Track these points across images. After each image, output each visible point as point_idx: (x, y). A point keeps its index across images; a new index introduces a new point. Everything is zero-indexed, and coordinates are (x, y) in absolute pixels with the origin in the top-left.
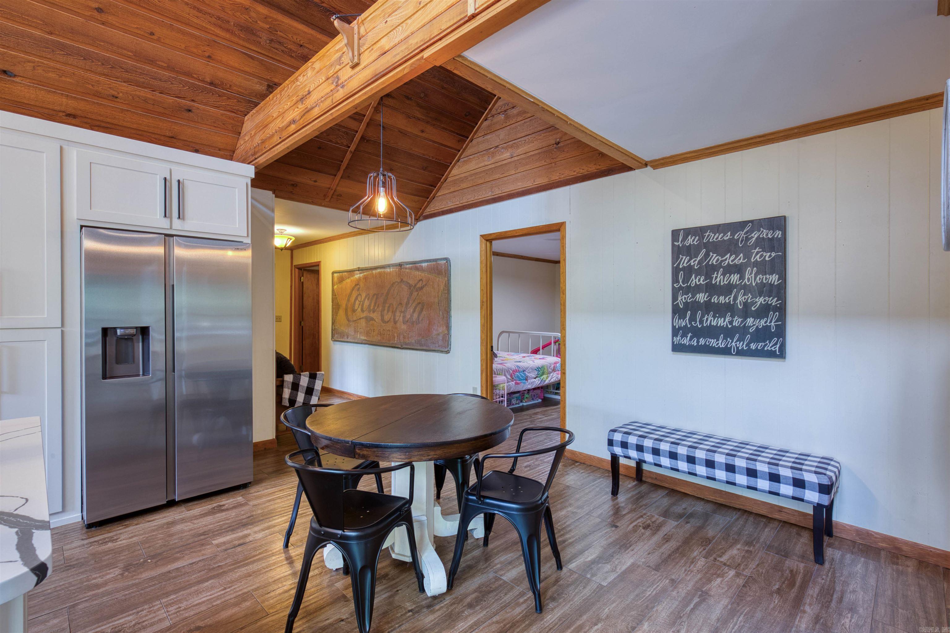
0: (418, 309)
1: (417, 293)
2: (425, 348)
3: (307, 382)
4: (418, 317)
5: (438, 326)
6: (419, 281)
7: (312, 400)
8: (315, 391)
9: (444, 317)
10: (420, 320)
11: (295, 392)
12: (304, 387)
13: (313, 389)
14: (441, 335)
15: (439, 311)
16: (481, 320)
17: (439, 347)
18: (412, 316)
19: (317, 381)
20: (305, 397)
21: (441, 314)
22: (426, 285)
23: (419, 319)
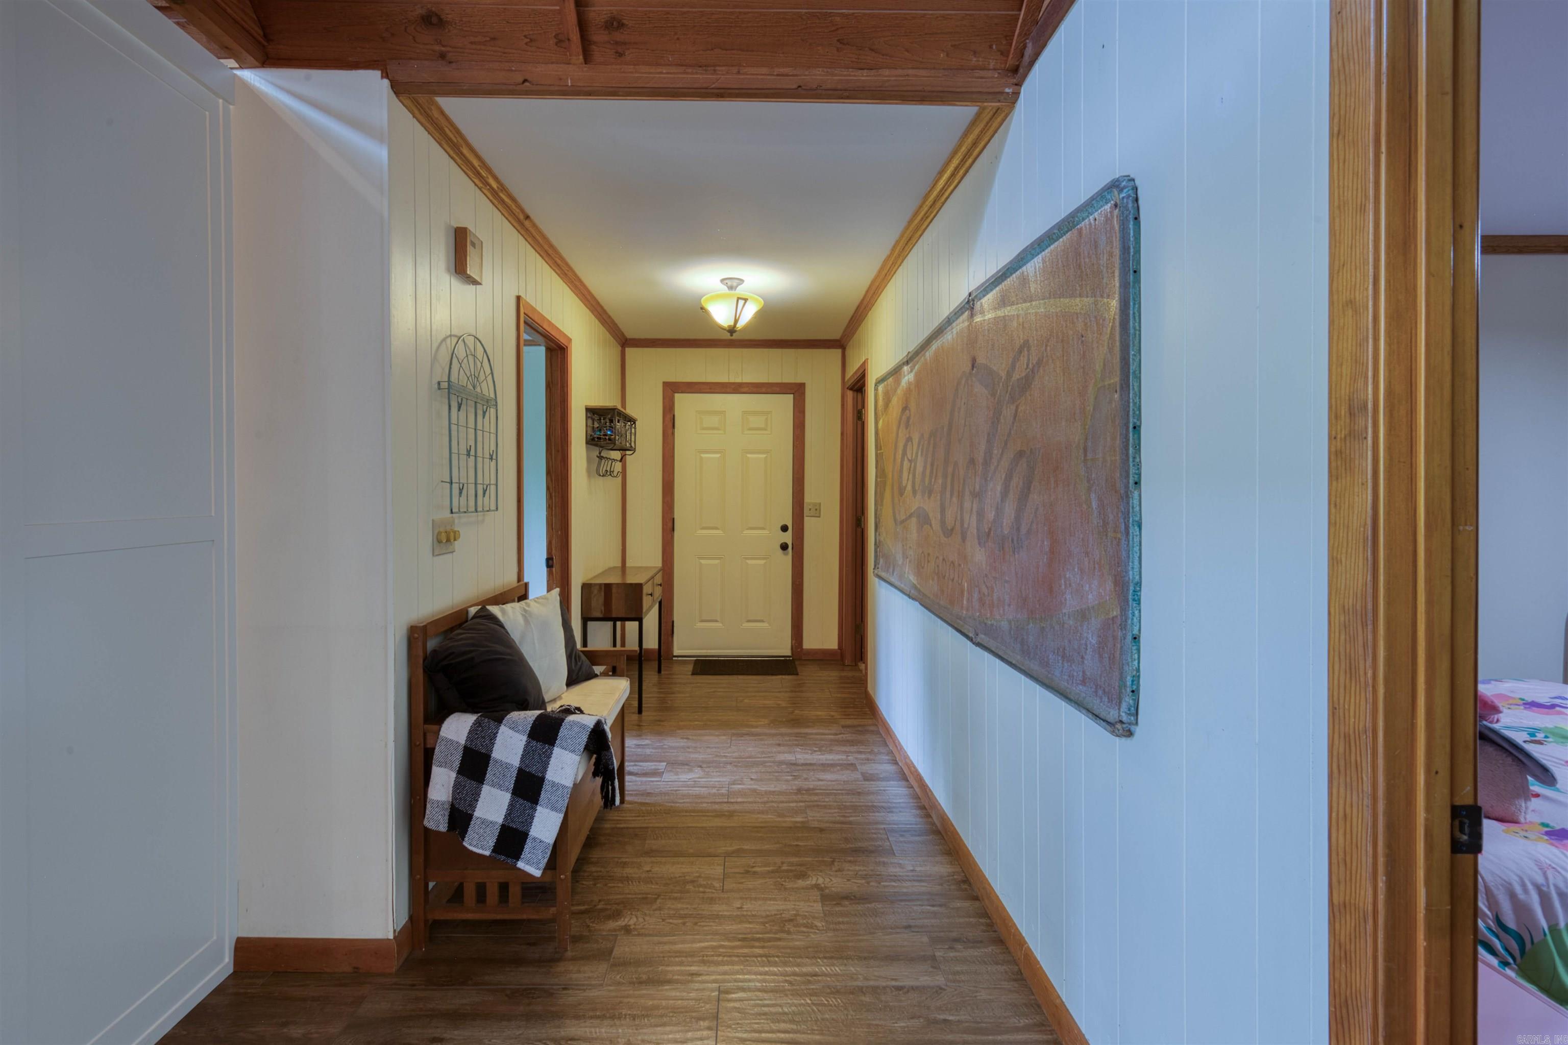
0: (1017, 482)
1: (1013, 407)
2: (1034, 666)
3: (520, 752)
4: (1018, 518)
5: (1082, 570)
6: (1020, 351)
7: (536, 820)
8: (546, 787)
9: (1105, 524)
10: (1024, 530)
11: (470, 784)
12: (508, 766)
13: (542, 779)
14: (1095, 623)
15: (1089, 489)
16: (1334, 561)
17: (1083, 682)
18: (999, 511)
19: (557, 751)
20: (511, 806)
21: (1094, 505)
22: (1039, 363)
23: (1018, 529)
